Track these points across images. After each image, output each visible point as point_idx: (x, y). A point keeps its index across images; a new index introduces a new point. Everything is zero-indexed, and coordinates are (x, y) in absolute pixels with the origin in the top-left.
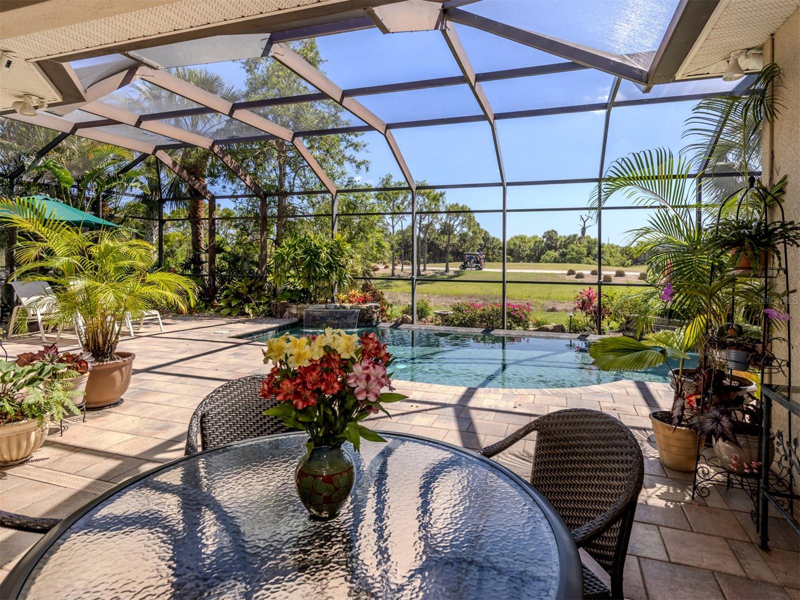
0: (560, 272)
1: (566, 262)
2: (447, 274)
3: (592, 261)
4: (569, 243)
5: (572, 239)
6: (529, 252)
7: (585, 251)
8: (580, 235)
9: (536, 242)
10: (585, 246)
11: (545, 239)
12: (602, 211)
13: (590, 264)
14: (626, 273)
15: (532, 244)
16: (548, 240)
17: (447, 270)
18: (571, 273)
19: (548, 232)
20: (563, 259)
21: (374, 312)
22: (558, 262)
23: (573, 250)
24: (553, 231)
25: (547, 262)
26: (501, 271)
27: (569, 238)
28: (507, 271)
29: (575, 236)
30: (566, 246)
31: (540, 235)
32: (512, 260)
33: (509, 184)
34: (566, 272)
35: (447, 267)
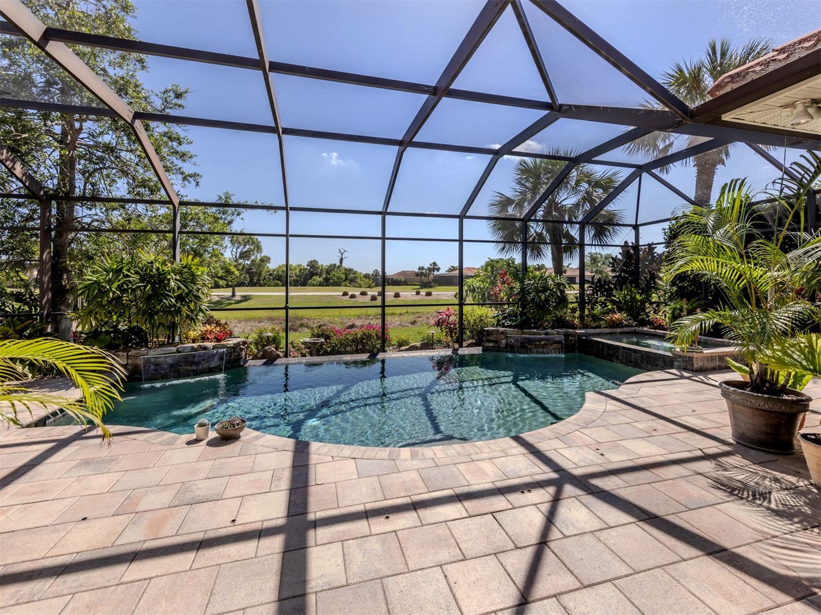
0: (335, 294)
1: (329, 286)
2: (234, 299)
3: (349, 285)
4: (331, 271)
5: (332, 267)
6: (295, 278)
7: (343, 277)
8: (338, 264)
9: (301, 270)
10: (343, 273)
11: (309, 267)
12: (386, 241)
13: (347, 286)
14: (369, 293)
15: (298, 271)
16: (311, 268)
17: (233, 295)
18: (345, 294)
19: (311, 262)
20: (327, 283)
21: (242, 349)
22: (323, 286)
23: (334, 275)
24: (314, 261)
25: (314, 285)
26: (284, 294)
27: (330, 267)
28: (290, 294)
29: (335, 265)
30: (328, 273)
31: (305, 264)
32: (280, 284)
33: (292, 209)
34: (341, 294)
35: (234, 292)
